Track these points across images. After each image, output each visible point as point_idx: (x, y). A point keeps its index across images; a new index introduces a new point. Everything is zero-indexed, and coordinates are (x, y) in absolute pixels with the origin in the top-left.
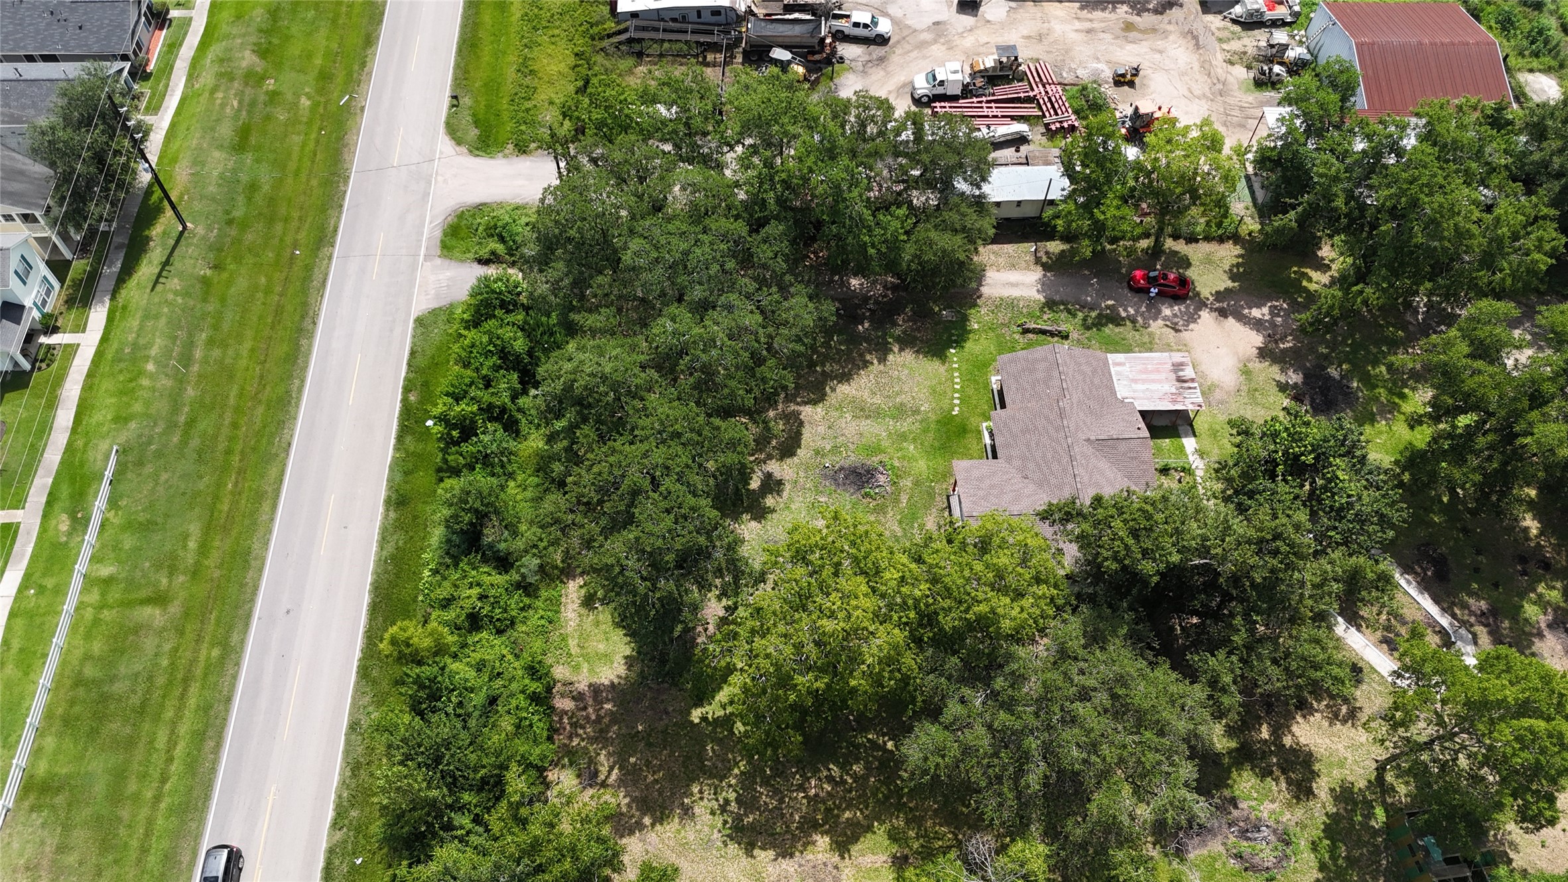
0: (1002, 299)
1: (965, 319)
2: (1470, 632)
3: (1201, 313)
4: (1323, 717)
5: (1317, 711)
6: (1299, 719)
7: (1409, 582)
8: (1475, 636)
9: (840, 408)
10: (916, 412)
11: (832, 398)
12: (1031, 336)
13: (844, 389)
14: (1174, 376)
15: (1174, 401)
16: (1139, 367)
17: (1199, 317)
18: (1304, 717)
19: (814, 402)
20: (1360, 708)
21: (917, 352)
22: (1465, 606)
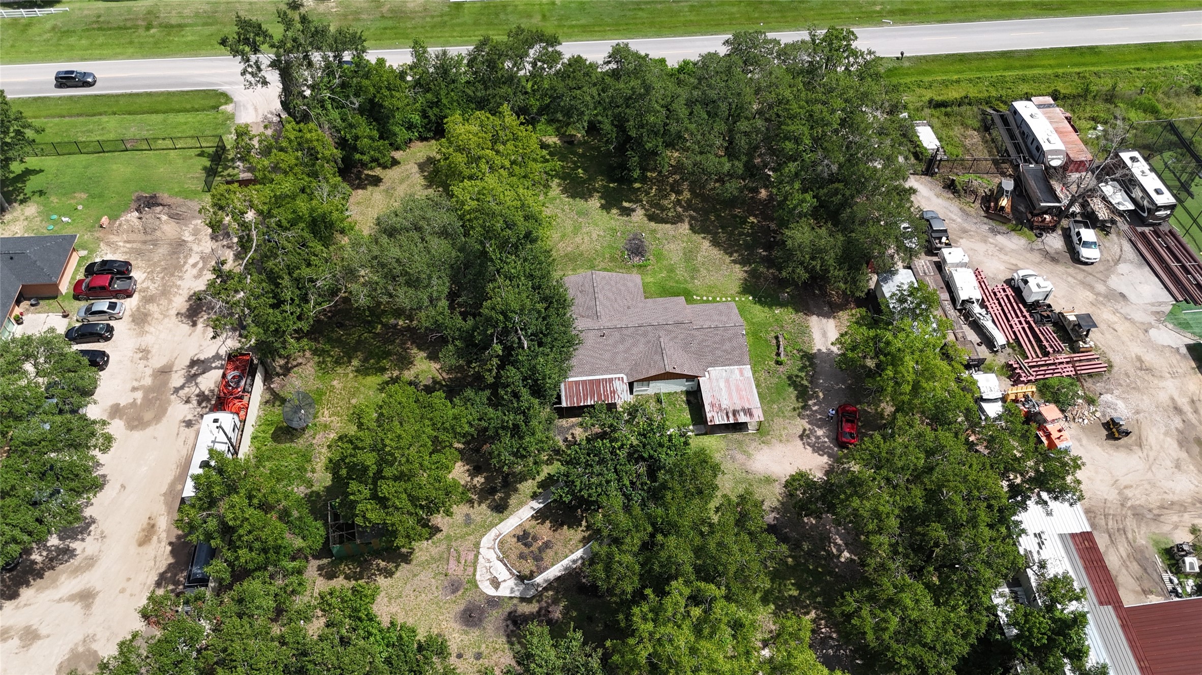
0: (807, 327)
1: (782, 305)
2: (533, 597)
3: (826, 457)
4: (467, 482)
5: (472, 479)
6: (467, 467)
7: (574, 562)
8: (529, 601)
9: (689, 240)
10: (693, 278)
11: (698, 238)
12: (775, 341)
13: (706, 244)
14: (738, 408)
15: (712, 405)
16: (741, 385)
17: (822, 455)
18: (468, 470)
19: (692, 228)
20: (473, 507)
21: (746, 280)
22: (555, 601)
